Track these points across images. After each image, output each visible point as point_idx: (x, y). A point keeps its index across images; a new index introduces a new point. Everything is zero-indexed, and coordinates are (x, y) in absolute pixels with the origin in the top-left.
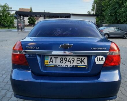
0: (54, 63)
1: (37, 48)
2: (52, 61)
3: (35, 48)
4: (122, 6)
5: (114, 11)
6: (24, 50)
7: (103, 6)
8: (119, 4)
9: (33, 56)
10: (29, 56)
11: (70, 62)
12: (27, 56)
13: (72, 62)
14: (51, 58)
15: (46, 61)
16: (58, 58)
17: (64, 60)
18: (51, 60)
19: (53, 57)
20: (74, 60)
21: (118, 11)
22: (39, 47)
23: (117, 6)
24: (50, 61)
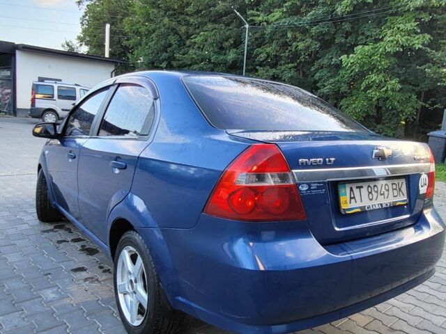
0: (359, 204)
1: (330, 161)
2: (354, 198)
3: (325, 161)
4: (188, 43)
5: (164, 55)
6: (294, 171)
7: (125, 34)
8: (178, 34)
9: (319, 188)
10: (309, 189)
11: (383, 194)
12: (304, 188)
13: (386, 193)
14: (351, 189)
15: (342, 199)
16: (362, 187)
17: (373, 192)
18: (352, 196)
19: (354, 186)
20: (388, 190)
21: (177, 55)
22: (332, 159)
23: (173, 39)
24: (351, 198)
